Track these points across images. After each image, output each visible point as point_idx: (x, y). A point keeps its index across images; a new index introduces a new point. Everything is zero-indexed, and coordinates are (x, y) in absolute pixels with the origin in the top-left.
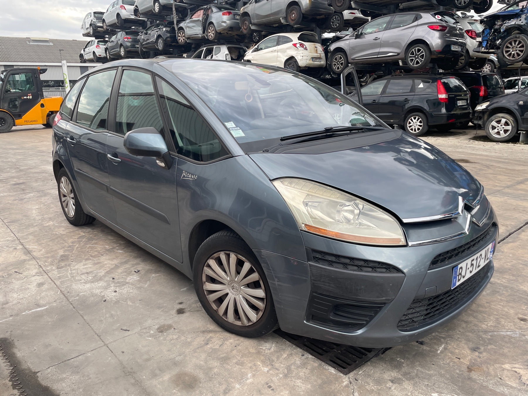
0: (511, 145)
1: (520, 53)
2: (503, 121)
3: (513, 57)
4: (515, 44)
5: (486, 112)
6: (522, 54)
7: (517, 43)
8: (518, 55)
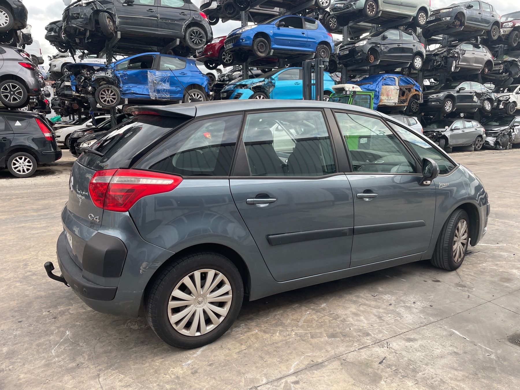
1: (113, 100)
3: (108, 103)
4: (108, 92)
7: (110, 92)
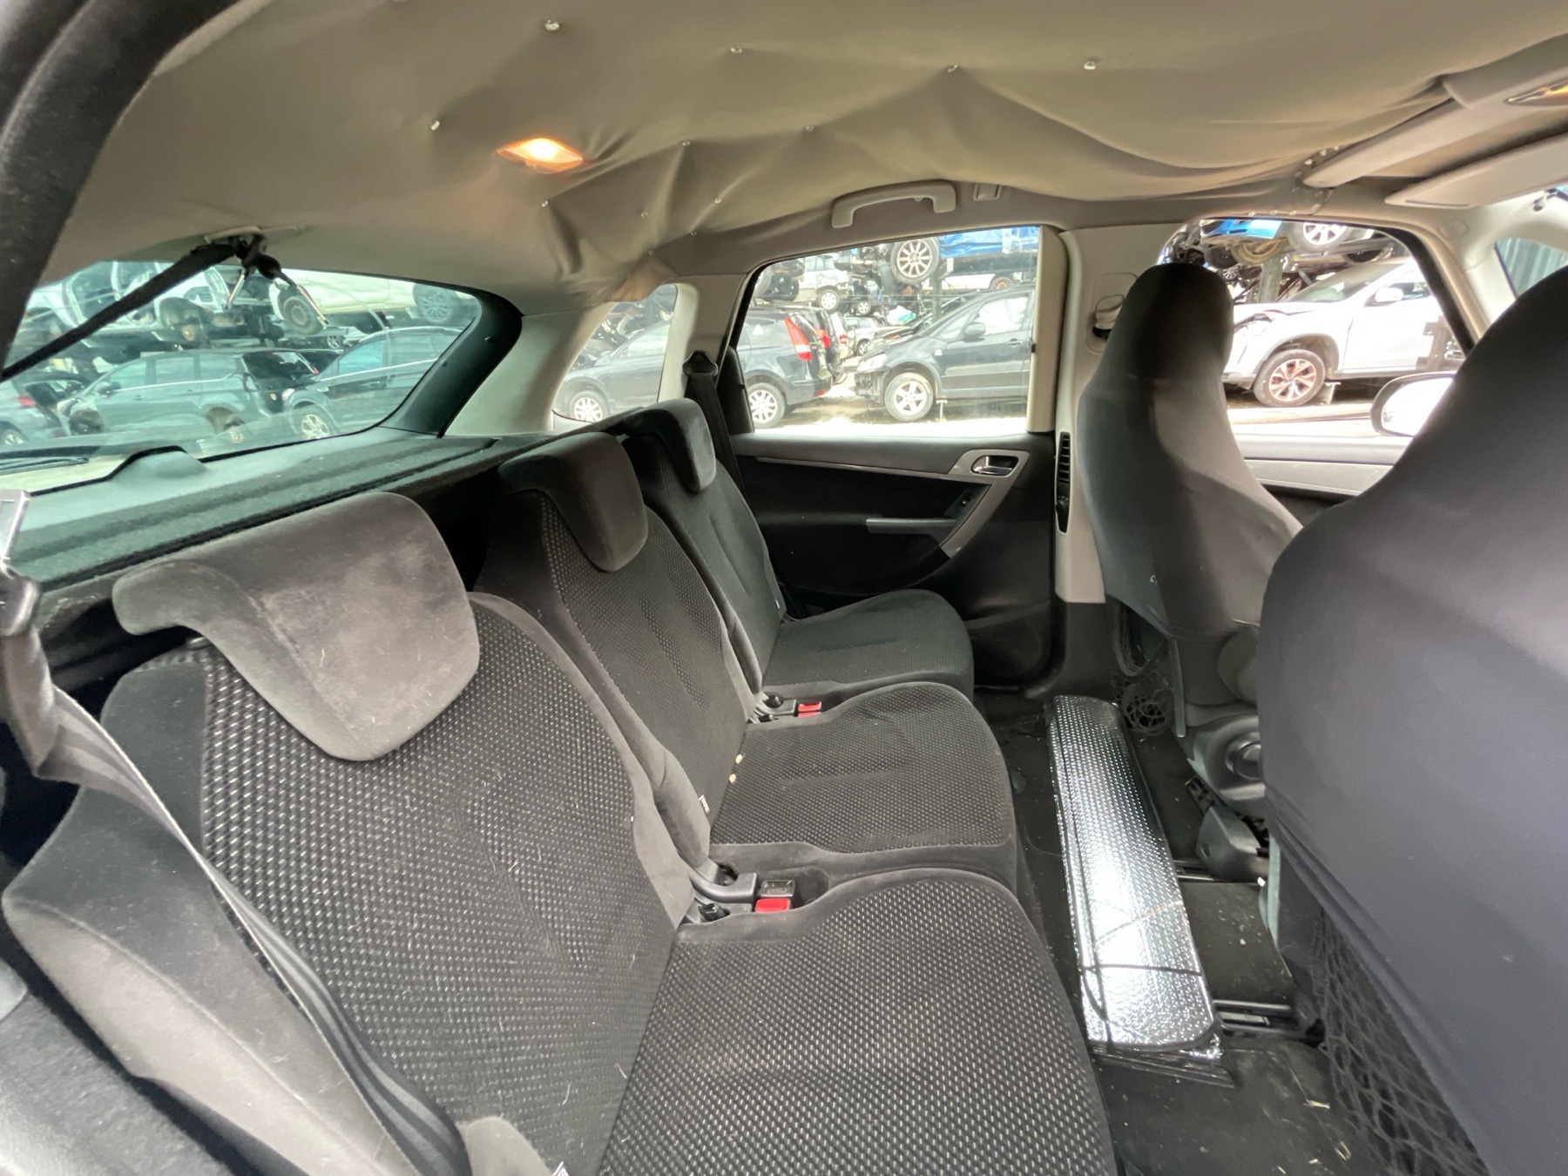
0: (929, 423)
1: (923, 265)
2: (913, 386)
3: (914, 272)
4: (915, 248)
5: (882, 373)
6: (927, 267)
8: (921, 269)
